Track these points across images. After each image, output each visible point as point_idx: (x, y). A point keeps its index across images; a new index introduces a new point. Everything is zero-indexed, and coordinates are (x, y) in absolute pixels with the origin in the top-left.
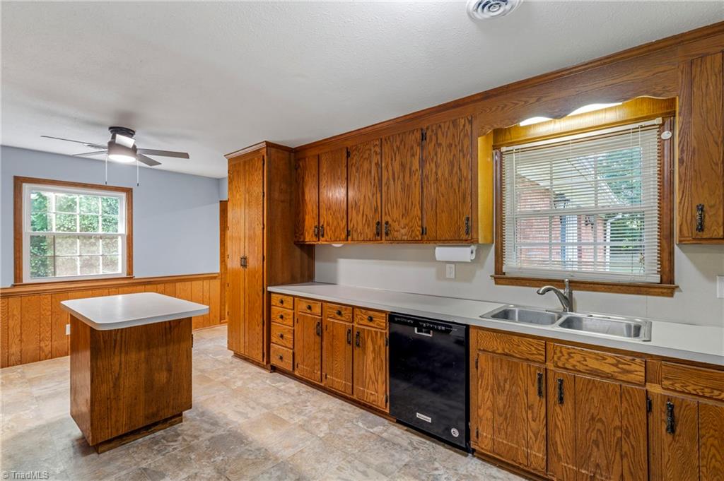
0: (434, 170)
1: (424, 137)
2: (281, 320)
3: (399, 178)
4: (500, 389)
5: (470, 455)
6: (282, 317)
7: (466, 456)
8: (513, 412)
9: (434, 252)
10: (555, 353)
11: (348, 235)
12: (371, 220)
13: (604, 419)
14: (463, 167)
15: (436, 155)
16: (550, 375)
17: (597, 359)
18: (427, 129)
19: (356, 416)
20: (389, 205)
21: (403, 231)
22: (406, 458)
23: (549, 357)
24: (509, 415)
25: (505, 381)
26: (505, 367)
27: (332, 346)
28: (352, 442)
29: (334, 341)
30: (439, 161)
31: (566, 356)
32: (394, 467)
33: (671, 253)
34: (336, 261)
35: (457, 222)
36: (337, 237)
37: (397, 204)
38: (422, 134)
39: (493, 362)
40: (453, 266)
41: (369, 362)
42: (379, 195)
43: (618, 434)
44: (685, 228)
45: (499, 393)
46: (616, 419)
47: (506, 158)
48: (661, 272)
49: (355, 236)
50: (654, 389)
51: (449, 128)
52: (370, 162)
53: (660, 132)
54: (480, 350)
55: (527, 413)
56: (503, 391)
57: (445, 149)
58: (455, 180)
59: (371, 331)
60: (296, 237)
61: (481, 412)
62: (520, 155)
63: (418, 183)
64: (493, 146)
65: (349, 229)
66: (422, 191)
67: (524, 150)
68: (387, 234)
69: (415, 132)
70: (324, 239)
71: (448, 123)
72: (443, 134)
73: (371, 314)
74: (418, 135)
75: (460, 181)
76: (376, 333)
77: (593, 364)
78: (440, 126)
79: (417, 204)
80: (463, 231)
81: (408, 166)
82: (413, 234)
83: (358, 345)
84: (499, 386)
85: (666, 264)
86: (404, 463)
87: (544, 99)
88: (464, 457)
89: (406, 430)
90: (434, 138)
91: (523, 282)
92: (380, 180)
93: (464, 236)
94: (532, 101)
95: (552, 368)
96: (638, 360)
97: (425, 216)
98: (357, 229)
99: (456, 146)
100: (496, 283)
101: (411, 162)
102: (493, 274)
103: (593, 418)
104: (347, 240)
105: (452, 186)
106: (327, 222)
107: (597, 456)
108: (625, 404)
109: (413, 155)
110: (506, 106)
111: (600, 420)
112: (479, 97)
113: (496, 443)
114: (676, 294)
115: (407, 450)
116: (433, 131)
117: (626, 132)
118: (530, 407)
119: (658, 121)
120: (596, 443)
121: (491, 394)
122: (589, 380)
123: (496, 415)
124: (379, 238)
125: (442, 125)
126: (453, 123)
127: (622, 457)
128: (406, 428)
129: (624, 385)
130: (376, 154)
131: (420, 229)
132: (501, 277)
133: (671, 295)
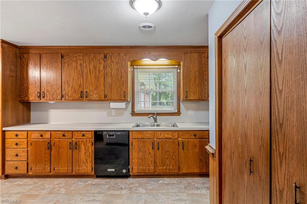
0: (110, 71)
1: (105, 57)
2: (16, 146)
3: (93, 72)
4: (140, 150)
5: (129, 178)
6: (17, 144)
7: (128, 179)
8: (144, 157)
9: (110, 105)
10: (157, 135)
11: (62, 97)
12: (77, 90)
13: (169, 151)
14: (123, 72)
15: (111, 65)
16: (155, 142)
17: (167, 134)
18: (107, 54)
19: (76, 181)
20: (88, 84)
21: (95, 96)
22: (107, 186)
23: (155, 136)
24: (143, 158)
25: (142, 147)
26: (142, 143)
27: (58, 152)
28: (81, 190)
29: (60, 149)
30: (112, 68)
31: (160, 135)
32: (104, 190)
33: (180, 104)
34: (47, 111)
35: (120, 93)
36: (55, 98)
37: (92, 84)
38: (105, 56)
39: (138, 142)
40: (115, 110)
41: (82, 155)
42: (82, 79)
43: (172, 154)
44: (184, 97)
45: (140, 152)
46: (172, 150)
47: (135, 70)
48: (178, 109)
49: (67, 98)
50: (180, 139)
51: (116, 56)
52: (77, 63)
53: (177, 70)
54: (133, 139)
55: (149, 156)
56: (141, 151)
57: (115, 64)
58: (119, 77)
59: (83, 141)
60: (21, 98)
61: (134, 160)
62: (141, 70)
63: (103, 76)
64: (131, 65)
65: (63, 94)
66: (105, 80)
67: (142, 68)
68: (87, 97)
69: (101, 54)
70: (44, 99)
71: (116, 54)
72: (114, 58)
73: (83, 133)
74: (103, 56)
75: (121, 77)
76: (87, 141)
77: (166, 136)
78: (113, 54)
79: (102, 84)
80: (123, 96)
81: (98, 68)
82: (100, 97)
83: (76, 149)
84: (140, 149)
85: (179, 106)
86: (107, 188)
87: (150, 54)
88: (127, 179)
89: (102, 179)
90: (110, 58)
91: (141, 114)
92: (82, 72)
93: (123, 98)
94: (146, 53)
95: (156, 140)
96: (176, 132)
97: (106, 90)
98: (68, 94)
99: (119, 63)
100: (132, 116)
101: (99, 66)
102: (131, 113)
103: (166, 151)
104: (62, 100)
105: (118, 79)
106: (47, 90)
107: (167, 162)
108: (174, 145)
109: (100, 64)
110: (138, 53)
111: (168, 151)
112: (129, 47)
113: (139, 170)
114: (181, 115)
115: (105, 184)
116: (109, 55)
117: (170, 68)
118: (150, 154)
119: (177, 66)
120: (167, 158)
121: (137, 153)
122: (165, 141)
123: (139, 160)
124: (82, 99)
125: (114, 54)
126: (118, 54)
127: (173, 160)
128: (101, 178)
129: (173, 140)
130: (80, 59)
131: (104, 95)
132: (133, 114)
133: (179, 115)
